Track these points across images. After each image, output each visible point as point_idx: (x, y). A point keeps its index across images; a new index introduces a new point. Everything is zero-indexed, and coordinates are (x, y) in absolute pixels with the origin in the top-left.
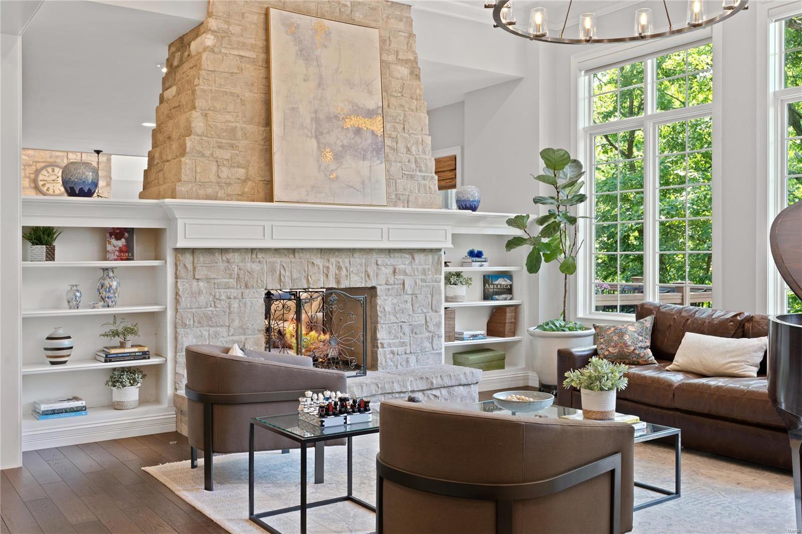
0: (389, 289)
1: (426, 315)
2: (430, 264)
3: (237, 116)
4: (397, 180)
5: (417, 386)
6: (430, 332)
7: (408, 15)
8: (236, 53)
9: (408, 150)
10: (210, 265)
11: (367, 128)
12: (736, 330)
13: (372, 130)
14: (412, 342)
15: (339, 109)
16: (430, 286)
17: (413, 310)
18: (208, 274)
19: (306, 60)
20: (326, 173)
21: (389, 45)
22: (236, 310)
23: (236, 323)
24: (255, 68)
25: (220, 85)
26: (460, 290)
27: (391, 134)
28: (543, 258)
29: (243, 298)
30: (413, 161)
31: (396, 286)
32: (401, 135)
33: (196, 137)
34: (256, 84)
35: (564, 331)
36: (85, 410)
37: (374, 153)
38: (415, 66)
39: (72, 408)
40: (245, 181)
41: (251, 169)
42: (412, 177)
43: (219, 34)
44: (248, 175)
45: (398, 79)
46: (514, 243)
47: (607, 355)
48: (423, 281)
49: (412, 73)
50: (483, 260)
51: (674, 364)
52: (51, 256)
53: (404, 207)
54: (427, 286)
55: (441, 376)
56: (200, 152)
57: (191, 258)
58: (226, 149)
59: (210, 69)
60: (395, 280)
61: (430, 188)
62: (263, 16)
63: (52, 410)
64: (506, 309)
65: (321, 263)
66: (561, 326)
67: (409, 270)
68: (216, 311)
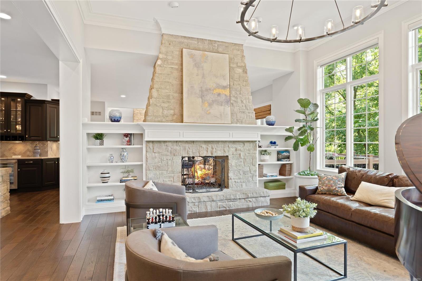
0: (234, 157)
1: (250, 168)
2: (252, 147)
3: (170, 91)
4: (237, 114)
5: (242, 197)
6: (252, 174)
7: (242, 48)
8: (170, 66)
9: (242, 102)
10: (159, 147)
11: (223, 93)
12: (389, 182)
13: (225, 94)
14: (244, 178)
15: (211, 86)
16: (252, 156)
17: (244, 165)
18: (159, 150)
19: (198, 68)
20: (205, 111)
21: (234, 61)
22: (170, 164)
23: (170, 169)
24: (178, 72)
25: (163, 79)
26: (266, 157)
27: (235, 95)
28: (300, 145)
29: (173, 160)
30: (244, 106)
31: (236, 156)
32: (239, 96)
33: (154, 99)
34: (178, 78)
35: (309, 176)
36: (113, 200)
37: (226, 103)
38: (245, 68)
39: (108, 199)
40: (174, 115)
41: (176, 110)
42: (244, 112)
43: (163, 60)
44: (175, 113)
45: (237, 74)
46: (288, 138)
47: (322, 190)
48: (249, 153)
49: (243, 71)
50: (276, 145)
51: (354, 197)
52: (102, 144)
53: (240, 124)
54: (250, 155)
55: (252, 193)
56: (155, 105)
57: (152, 145)
58: (166, 103)
59: (159, 73)
60: (236, 153)
61: (251, 117)
62: (181, 52)
63: (101, 200)
64: (286, 165)
65: (205, 146)
66: (308, 174)
67: (242, 149)
68: (162, 164)
